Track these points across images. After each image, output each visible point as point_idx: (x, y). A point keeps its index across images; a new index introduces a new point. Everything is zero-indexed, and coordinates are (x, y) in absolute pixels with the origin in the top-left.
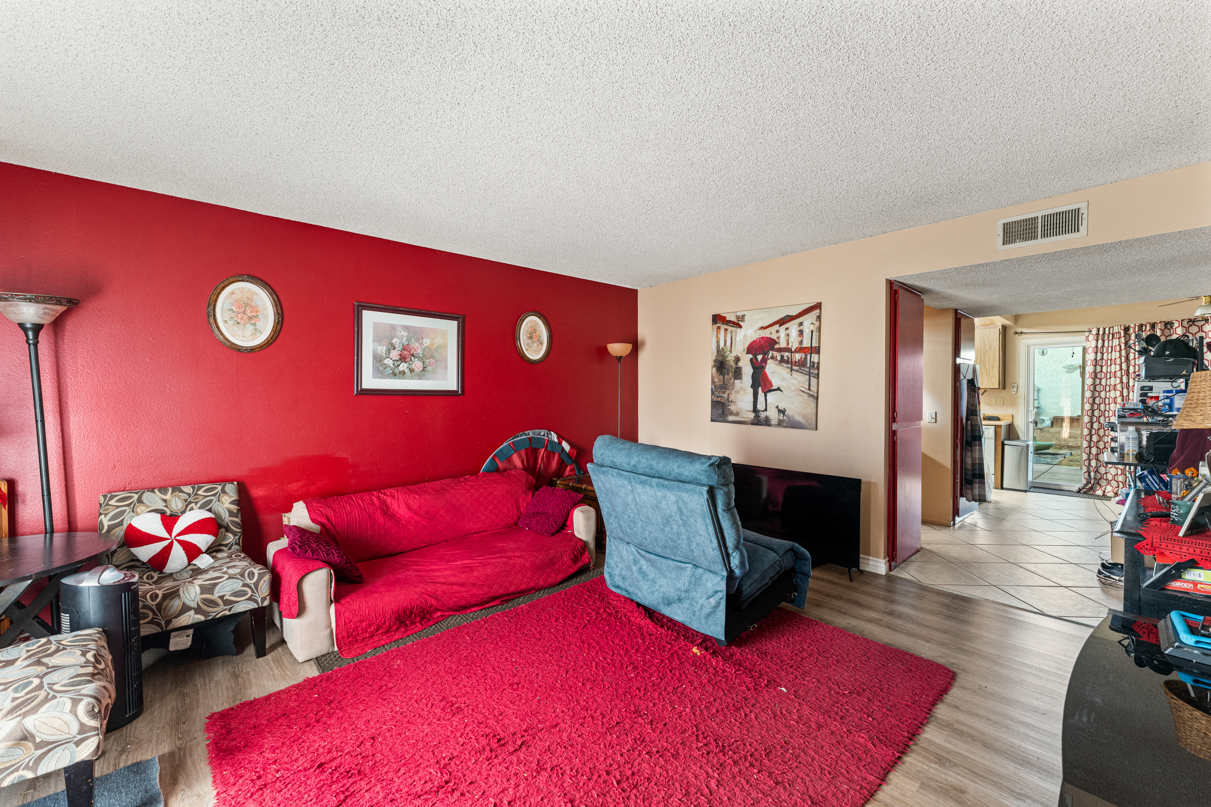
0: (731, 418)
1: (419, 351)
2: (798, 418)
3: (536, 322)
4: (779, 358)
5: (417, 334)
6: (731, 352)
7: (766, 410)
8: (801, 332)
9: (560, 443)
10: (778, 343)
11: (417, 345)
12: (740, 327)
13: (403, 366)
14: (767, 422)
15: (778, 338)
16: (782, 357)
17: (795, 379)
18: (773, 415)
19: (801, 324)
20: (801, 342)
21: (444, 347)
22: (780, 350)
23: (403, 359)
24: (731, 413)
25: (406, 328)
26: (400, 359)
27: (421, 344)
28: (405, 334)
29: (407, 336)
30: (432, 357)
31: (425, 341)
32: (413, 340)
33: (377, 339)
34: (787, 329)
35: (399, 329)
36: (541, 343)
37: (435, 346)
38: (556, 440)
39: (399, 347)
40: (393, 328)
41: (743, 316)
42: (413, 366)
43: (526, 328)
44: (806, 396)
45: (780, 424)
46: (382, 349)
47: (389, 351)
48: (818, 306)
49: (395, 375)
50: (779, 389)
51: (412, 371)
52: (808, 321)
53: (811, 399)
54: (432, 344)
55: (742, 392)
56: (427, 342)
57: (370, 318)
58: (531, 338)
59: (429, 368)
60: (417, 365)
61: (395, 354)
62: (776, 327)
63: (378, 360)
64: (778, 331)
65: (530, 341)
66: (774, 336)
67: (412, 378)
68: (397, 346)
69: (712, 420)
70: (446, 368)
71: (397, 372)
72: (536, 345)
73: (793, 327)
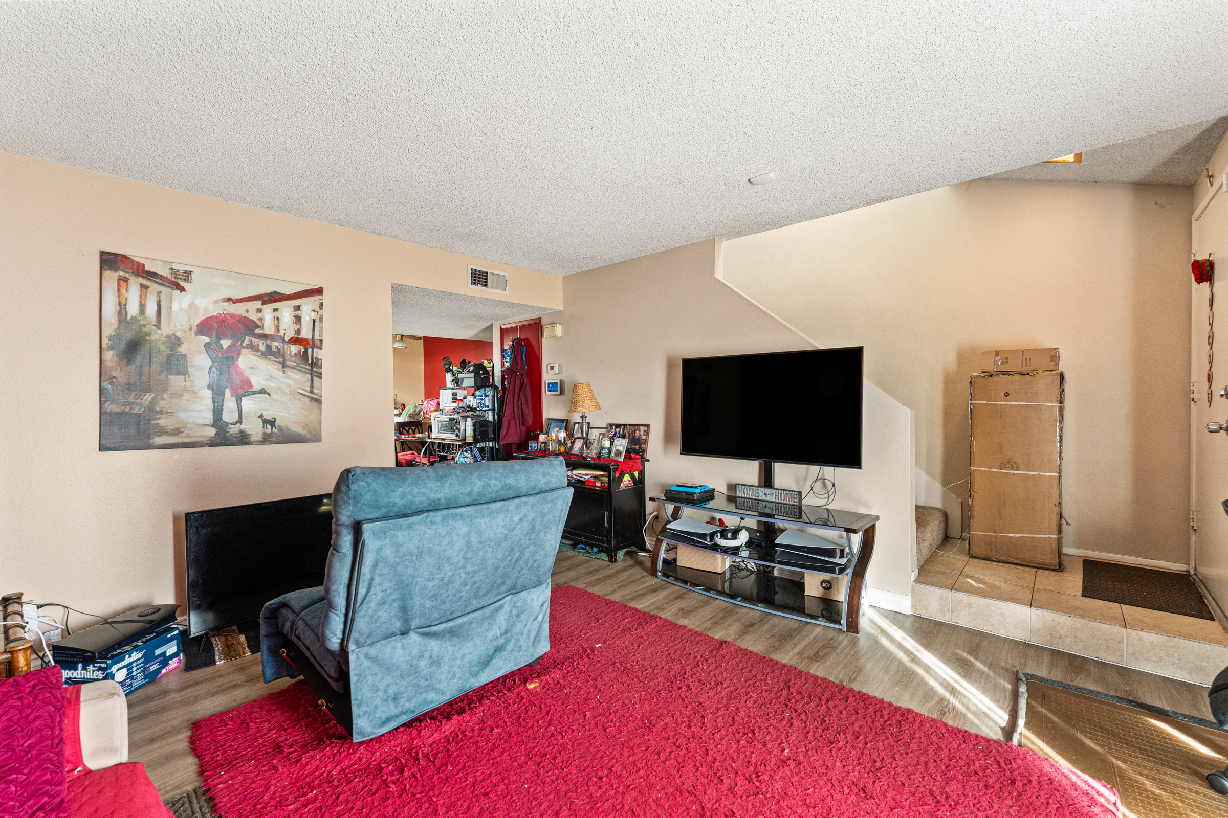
0: (159, 440)
2: (297, 429)
4: (262, 348)
6: (158, 325)
7: (240, 421)
8: (298, 319)
10: (262, 327)
12: (183, 289)
14: (243, 439)
15: (261, 319)
16: (269, 347)
17: (289, 378)
18: (255, 429)
19: (298, 308)
20: (298, 332)
22: (264, 337)
24: (162, 432)
34: (276, 310)
41: (187, 275)
44: (307, 400)
45: (267, 439)
48: (319, 291)
50: (262, 391)
52: (308, 306)
53: (315, 404)
55: (186, 396)
62: (258, 304)
64: (259, 311)
66: (253, 316)
69: (102, 448)
73: (286, 310)
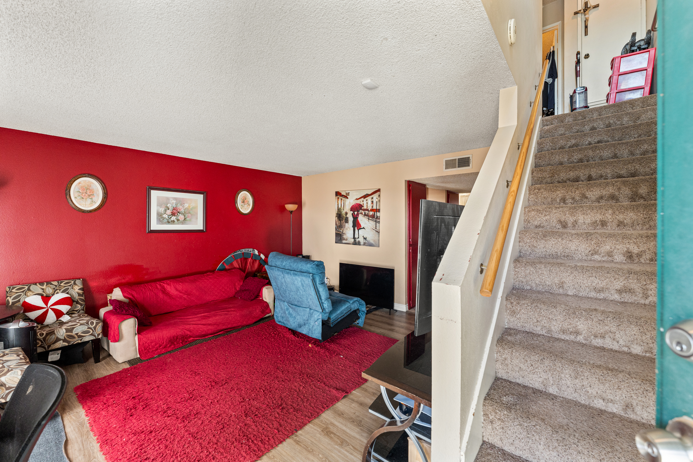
0: (344, 241)
1: (182, 210)
2: (372, 242)
3: (246, 194)
4: (364, 214)
5: (181, 202)
6: (344, 210)
7: (358, 238)
8: (372, 202)
9: (259, 255)
10: (363, 207)
11: (181, 207)
12: (348, 198)
13: (174, 218)
14: (359, 244)
15: (363, 204)
16: (365, 213)
17: (370, 223)
18: (361, 240)
19: (372, 198)
20: (373, 207)
21: (196, 208)
22: (364, 210)
23: (173, 214)
24: (344, 239)
25: (175, 199)
26: (172, 214)
27: (183, 207)
28: (175, 202)
29: (176, 203)
30: (189, 213)
31: (185, 205)
32: (179, 205)
33: (159, 205)
34: (367, 200)
35: (171, 199)
36: (249, 205)
37: (191, 207)
38: (257, 254)
39: (171, 208)
40: (168, 199)
41: (349, 193)
42: (179, 218)
43: (241, 197)
44: (375, 231)
45: (364, 244)
46: (162, 210)
47: (166, 210)
48: (379, 190)
49: (169, 223)
50: (364, 228)
51: (178, 220)
52: (375, 196)
53: (377, 233)
54: (189, 207)
55: (348, 229)
56: (186, 205)
57: (155, 195)
58: (243, 202)
59: (188, 219)
60: (181, 217)
61: (169, 212)
62: (362, 199)
63: (160, 215)
64: (363, 201)
65: (243, 204)
66: (362, 203)
67: (178, 224)
68: (170, 208)
69: (336, 243)
70: (197, 218)
71: (170, 221)
72: (246, 205)
73: (369, 199)
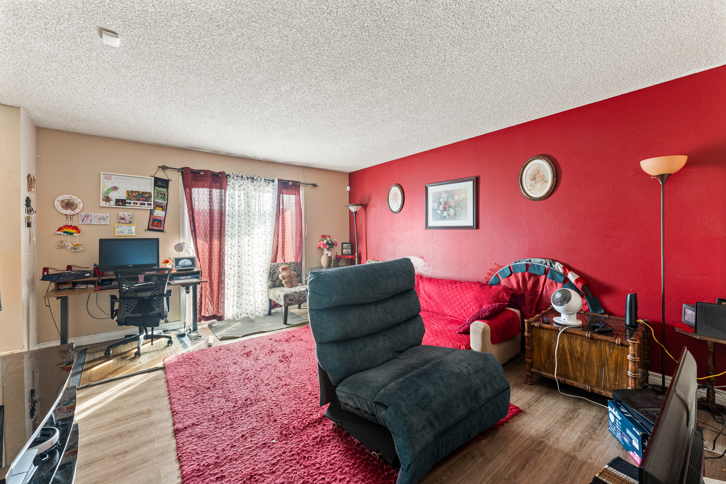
1: (453, 204)
3: (539, 164)
5: (451, 194)
9: (565, 274)
11: (452, 200)
13: (445, 213)
21: (465, 199)
23: (445, 209)
25: (446, 192)
26: (444, 210)
27: (454, 200)
28: (446, 195)
29: (447, 196)
30: (459, 206)
31: (455, 197)
32: (450, 198)
33: (434, 201)
35: (443, 193)
36: (546, 182)
37: (461, 199)
38: (561, 271)
39: (443, 204)
40: (440, 193)
42: (450, 213)
43: (529, 172)
46: (436, 205)
47: (439, 206)
49: (441, 218)
51: (449, 215)
54: (459, 199)
56: (456, 198)
57: (432, 190)
58: (534, 179)
59: (458, 213)
60: (452, 212)
61: (441, 207)
63: (434, 211)
65: (532, 182)
67: (449, 220)
68: (442, 203)
70: (467, 212)
71: (442, 217)
72: (539, 184)
